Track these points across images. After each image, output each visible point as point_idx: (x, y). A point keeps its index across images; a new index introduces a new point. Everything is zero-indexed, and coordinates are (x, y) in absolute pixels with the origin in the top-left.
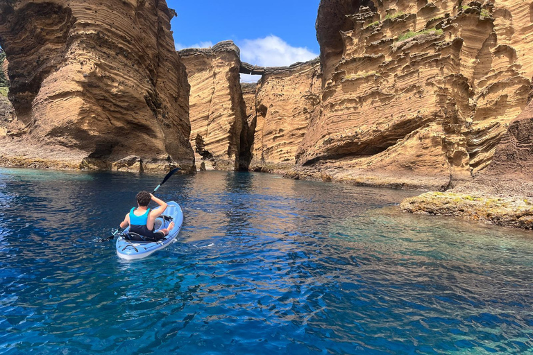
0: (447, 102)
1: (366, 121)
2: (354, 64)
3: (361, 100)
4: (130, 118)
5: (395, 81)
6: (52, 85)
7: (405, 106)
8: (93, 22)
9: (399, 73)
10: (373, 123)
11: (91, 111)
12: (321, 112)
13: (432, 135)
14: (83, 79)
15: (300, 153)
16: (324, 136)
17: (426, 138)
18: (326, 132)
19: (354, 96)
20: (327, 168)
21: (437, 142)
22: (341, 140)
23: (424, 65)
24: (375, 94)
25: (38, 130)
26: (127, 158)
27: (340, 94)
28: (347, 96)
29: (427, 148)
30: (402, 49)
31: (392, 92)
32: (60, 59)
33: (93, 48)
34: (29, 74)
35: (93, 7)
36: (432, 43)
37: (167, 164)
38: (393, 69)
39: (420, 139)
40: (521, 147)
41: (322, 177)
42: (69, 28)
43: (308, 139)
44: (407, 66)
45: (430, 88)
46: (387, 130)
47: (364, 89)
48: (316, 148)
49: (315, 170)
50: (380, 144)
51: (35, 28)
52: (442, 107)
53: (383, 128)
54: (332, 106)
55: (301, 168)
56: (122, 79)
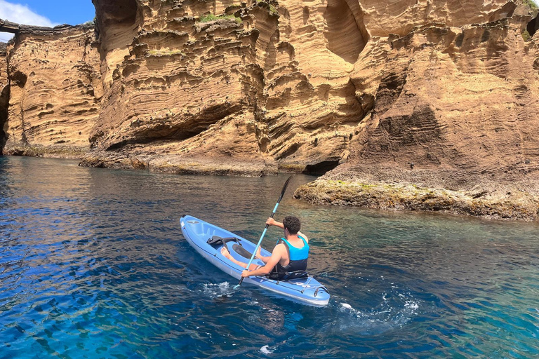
0: (251, 90)
1: (176, 104)
2: (156, 38)
3: (169, 80)
5: (202, 63)
7: (214, 90)
9: (204, 54)
10: (183, 106)
12: (123, 89)
13: (247, 122)
15: (96, 135)
16: (131, 117)
17: (241, 125)
18: (132, 113)
19: (160, 74)
20: (137, 153)
21: (251, 129)
22: (151, 122)
23: (228, 51)
24: (183, 75)
27: (143, 71)
28: (152, 74)
29: (243, 135)
30: (207, 30)
31: (200, 75)
36: (234, 30)
38: (199, 51)
39: (237, 125)
40: (393, 140)
41: (132, 163)
44: (212, 50)
45: (234, 75)
46: (198, 114)
47: (170, 68)
48: (123, 130)
49: (123, 156)
50: (191, 128)
52: (247, 95)
53: (195, 111)
54: (137, 83)
55: (103, 153)
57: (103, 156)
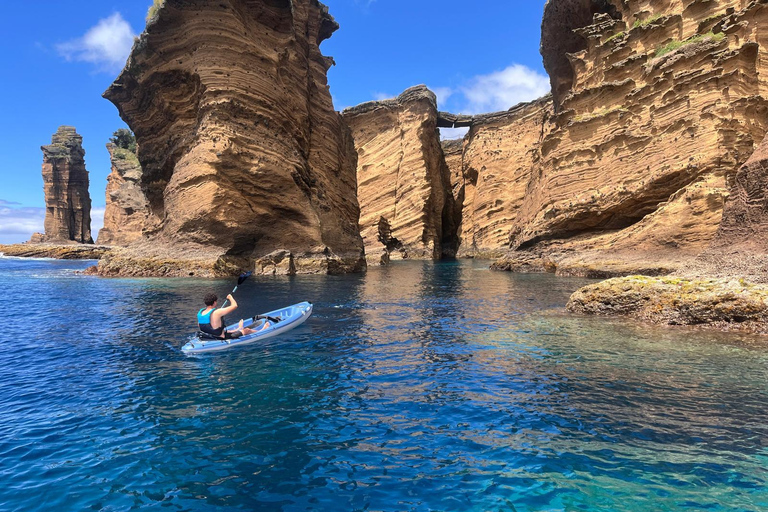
0: (738, 140)
1: (607, 180)
2: (588, 98)
3: (600, 149)
4: (276, 203)
5: (651, 116)
6: (183, 169)
7: (669, 152)
8: (225, 88)
9: (658, 104)
10: (619, 182)
11: (227, 197)
12: (541, 172)
13: (706, 192)
14: (216, 159)
15: (515, 233)
16: (545, 206)
17: (697, 198)
18: (548, 200)
19: (588, 144)
20: (551, 251)
21: (715, 203)
22: (571, 209)
23: (697, 88)
24: (617, 139)
25: (170, 225)
26: (274, 253)
27: (566, 144)
28: (578, 146)
29: (701, 213)
30: (661, 68)
31: (648, 133)
32: (191, 137)
33: (227, 120)
34: (161, 158)
35: (225, 69)
36: (707, 55)
37: (324, 258)
38: (648, 100)
39: (689, 200)
40: (752, 203)
41: (544, 265)
42: (199, 98)
43: (525, 212)
44: (670, 93)
45: (707, 121)
46: (642, 190)
47: (604, 132)
48: (535, 225)
49: (534, 256)
50: (632, 211)
51: (163, 102)
52: (730, 149)
53: (635, 187)
54: (556, 162)
55: (513, 254)
56: (262, 154)
57: (512, 257)
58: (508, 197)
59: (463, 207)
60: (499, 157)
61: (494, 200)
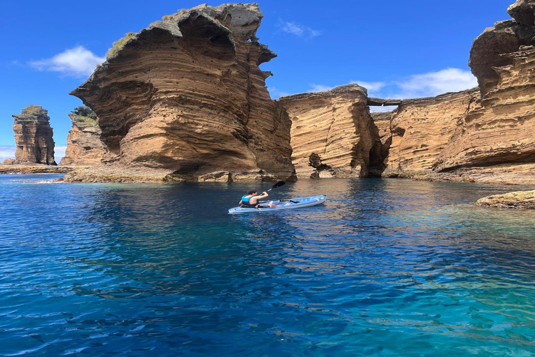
1: (529, 136)
2: (513, 91)
3: (522, 119)
4: (217, 147)
6: (137, 131)
8: (175, 90)
11: (174, 144)
12: (464, 131)
14: (166, 126)
15: (437, 163)
16: (467, 149)
18: (469, 146)
19: (511, 116)
20: (471, 173)
22: (491, 151)
25: (125, 158)
26: (215, 173)
27: (488, 116)
28: (500, 117)
32: (144, 114)
33: (177, 105)
34: (118, 125)
35: (175, 80)
37: (259, 175)
41: (464, 180)
42: (152, 95)
43: (448, 152)
47: (527, 110)
48: (460, 157)
49: (455, 176)
51: (121, 97)
54: (479, 125)
56: (206, 123)
57: (434, 175)
58: (433, 142)
59: (390, 148)
60: (426, 121)
61: (420, 145)
